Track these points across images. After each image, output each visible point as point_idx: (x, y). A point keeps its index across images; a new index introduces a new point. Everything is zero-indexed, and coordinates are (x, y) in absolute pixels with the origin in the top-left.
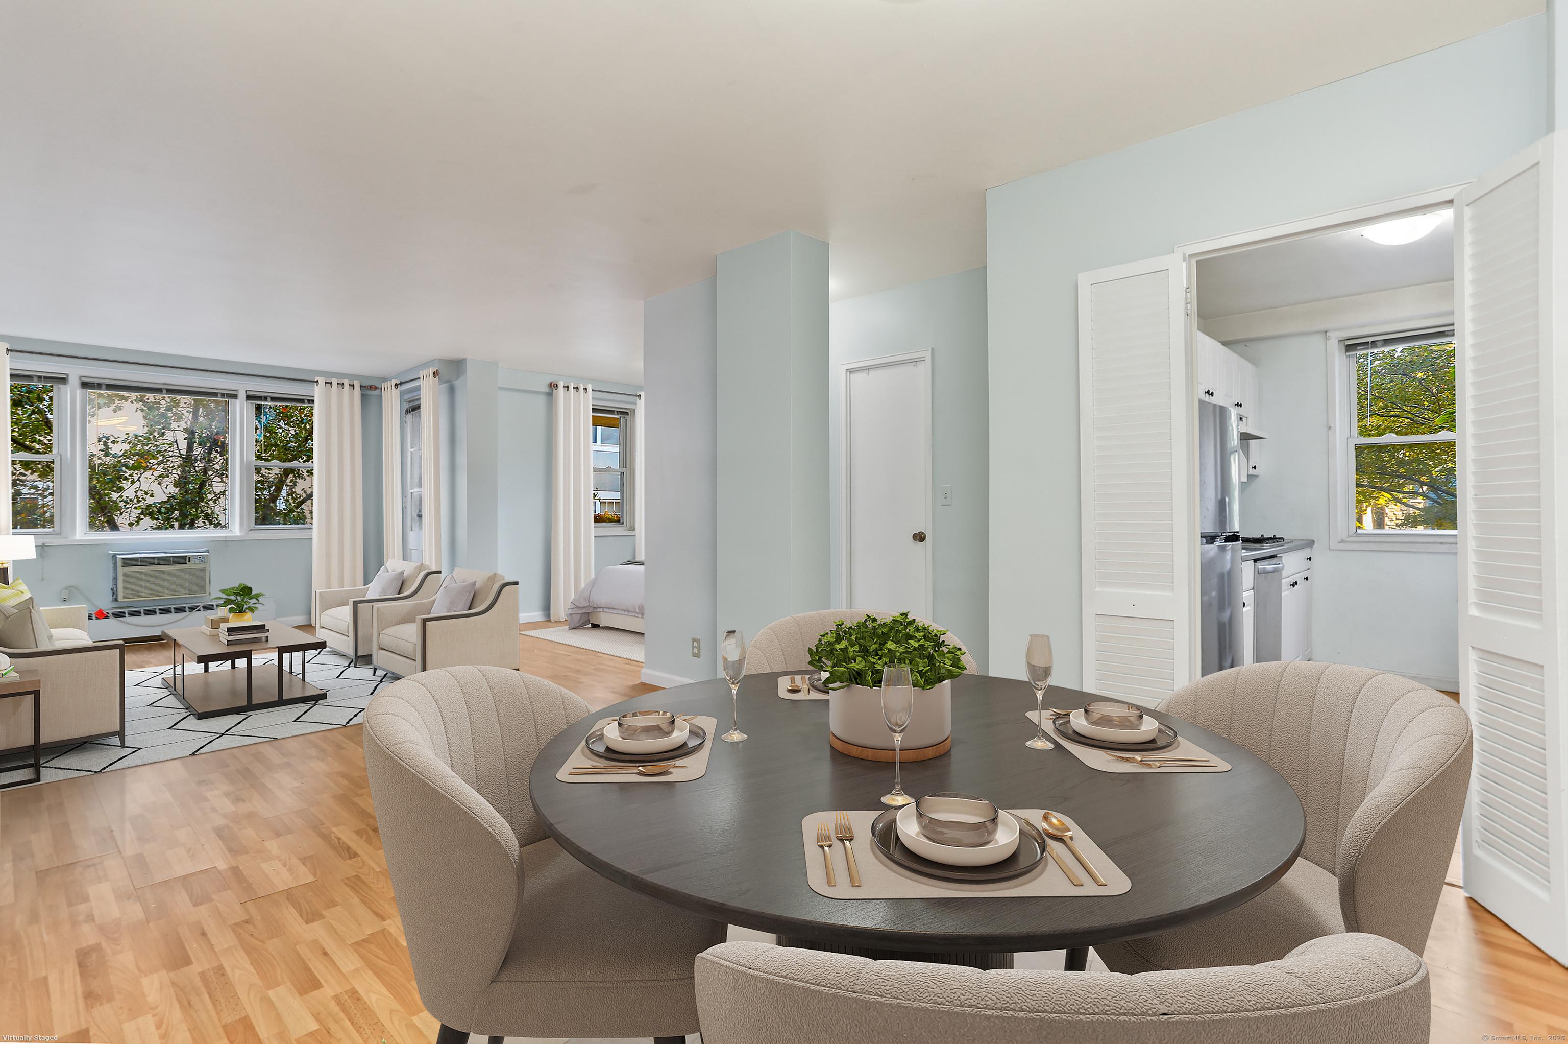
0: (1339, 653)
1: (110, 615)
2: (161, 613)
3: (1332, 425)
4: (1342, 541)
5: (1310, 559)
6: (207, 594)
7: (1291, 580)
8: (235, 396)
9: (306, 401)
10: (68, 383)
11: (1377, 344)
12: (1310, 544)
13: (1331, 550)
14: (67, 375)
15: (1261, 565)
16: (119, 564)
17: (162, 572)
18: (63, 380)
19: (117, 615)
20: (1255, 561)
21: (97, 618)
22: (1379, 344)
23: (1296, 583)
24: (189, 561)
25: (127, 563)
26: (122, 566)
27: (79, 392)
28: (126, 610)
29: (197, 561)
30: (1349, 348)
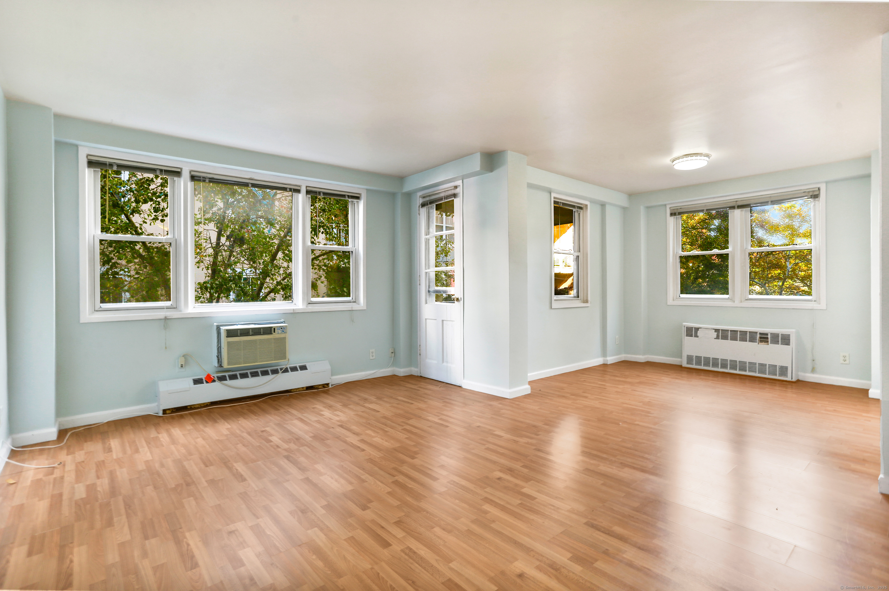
1: (216, 379)
2: (252, 376)
6: (287, 359)
8: (298, 191)
9: (347, 196)
10: (181, 176)
14: (181, 169)
16: (223, 334)
17: (255, 341)
18: (177, 173)
19: (222, 379)
21: (207, 382)
24: (274, 332)
25: (231, 333)
26: (227, 337)
27: (190, 185)
28: (227, 374)
29: (280, 331)
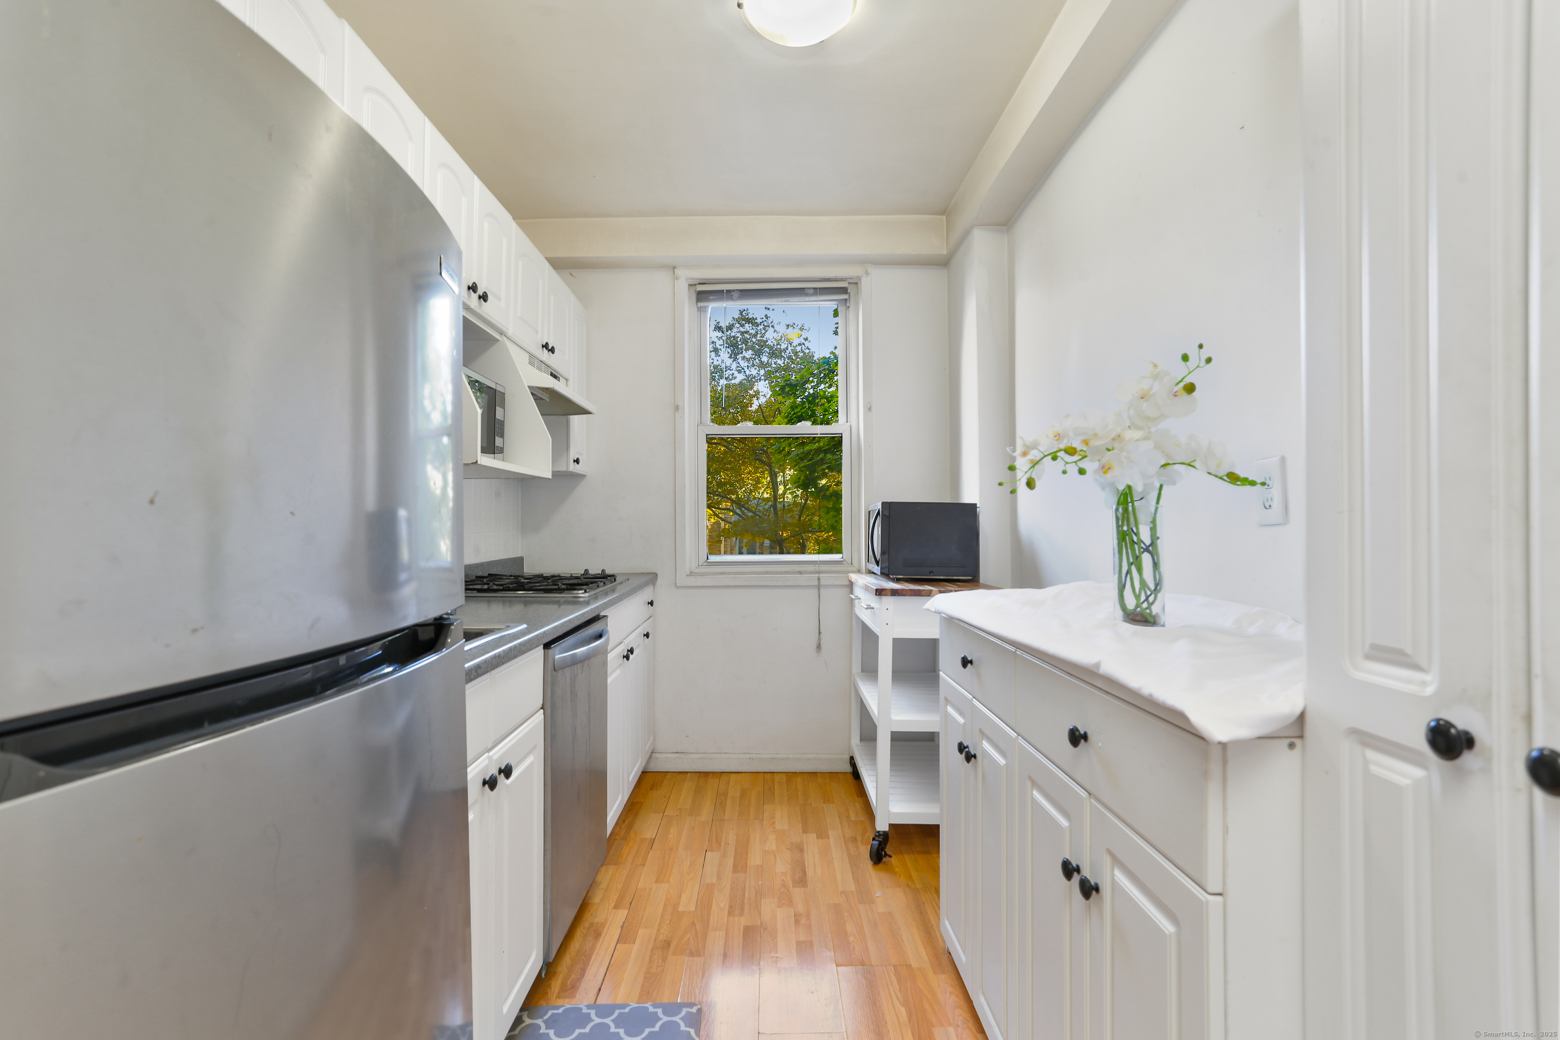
0: (687, 736)
3: (679, 405)
4: (691, 574)
5: (651, 603)
7: (622, 649)
11: (732, 296)
12: (652, 578)
13: (677, 587)
15: (559, 654)
20: (547, 646)
22: (736, 295)
23: (631, 651)
30: (702, 296)
